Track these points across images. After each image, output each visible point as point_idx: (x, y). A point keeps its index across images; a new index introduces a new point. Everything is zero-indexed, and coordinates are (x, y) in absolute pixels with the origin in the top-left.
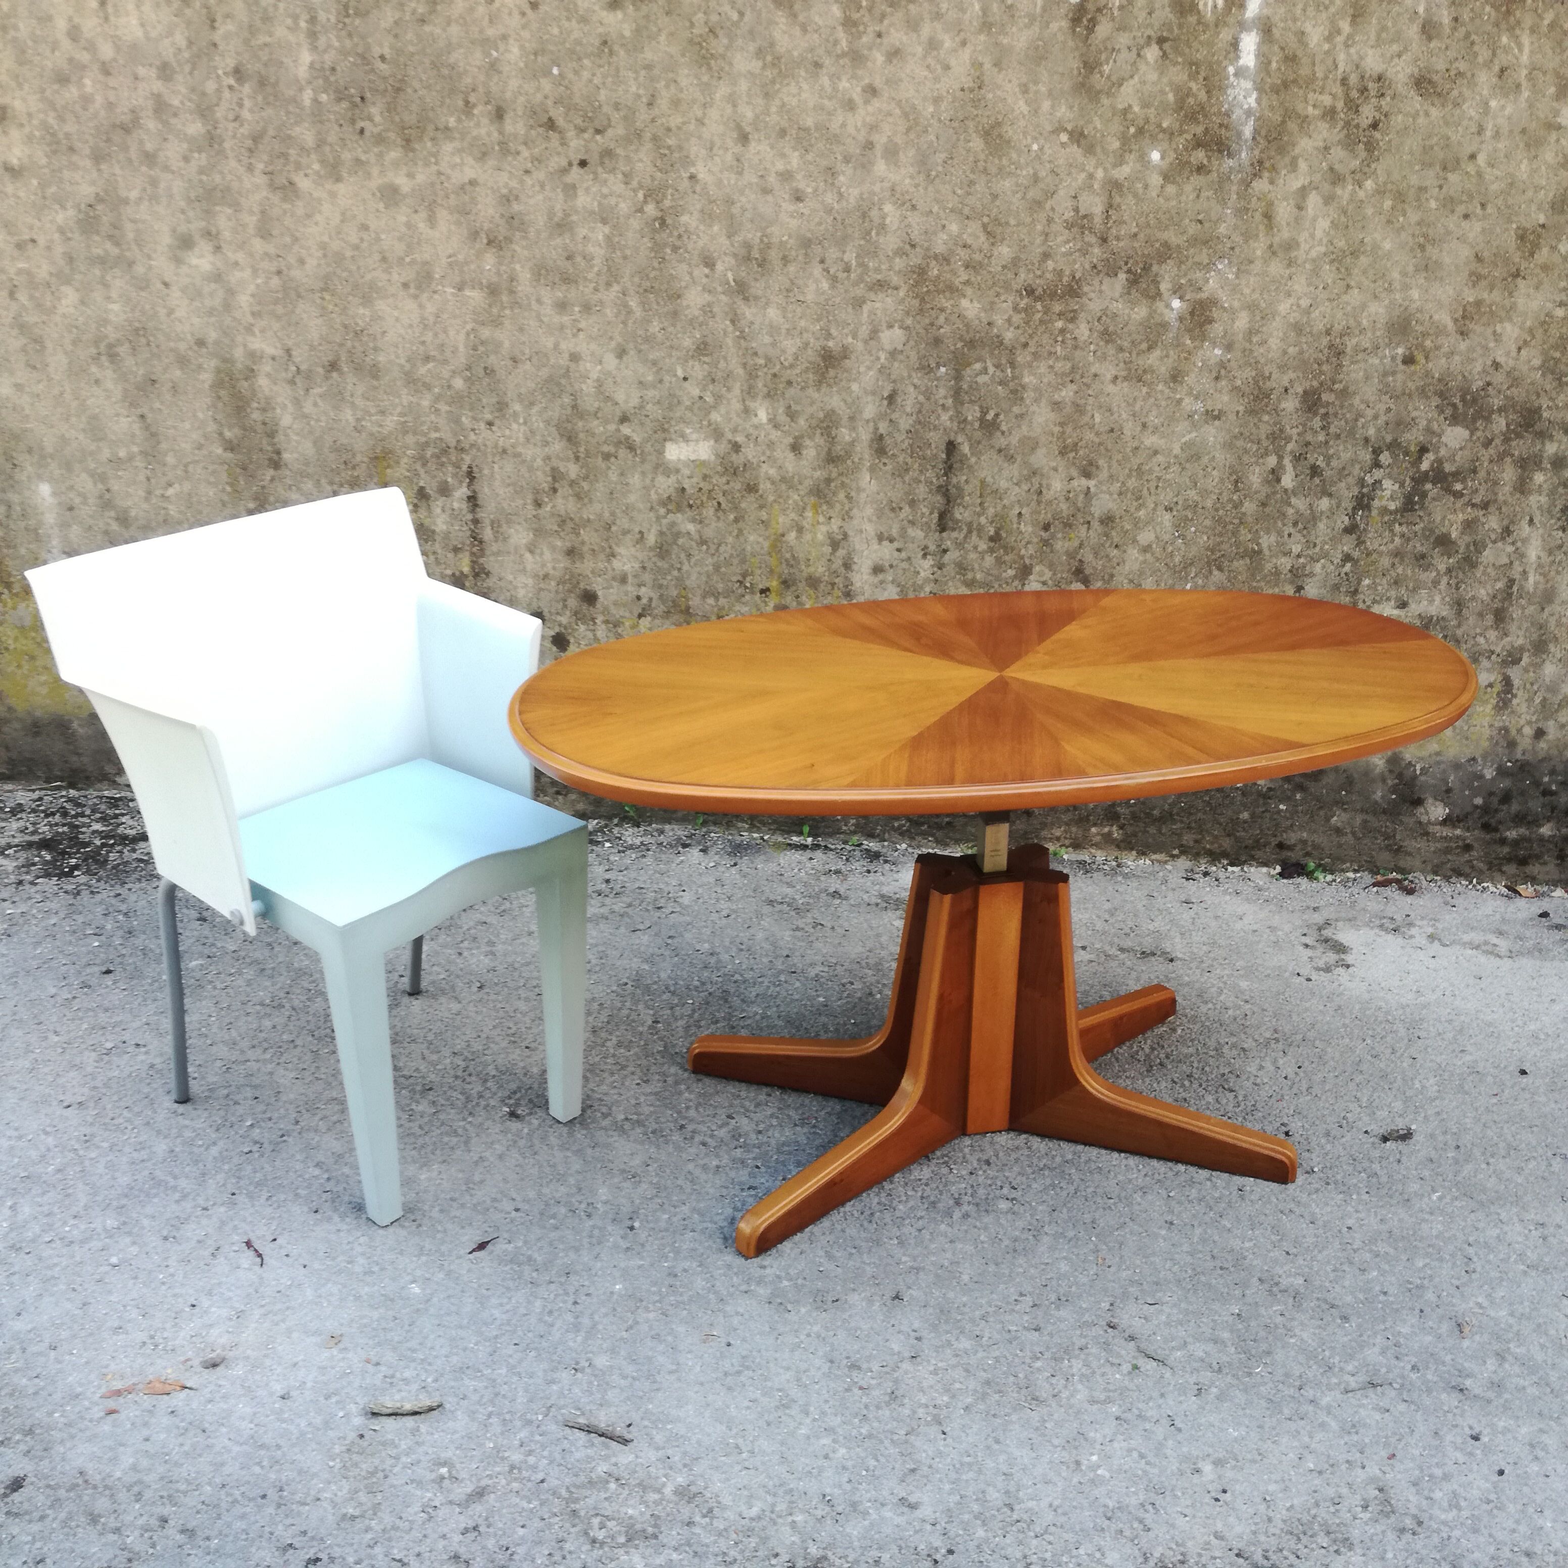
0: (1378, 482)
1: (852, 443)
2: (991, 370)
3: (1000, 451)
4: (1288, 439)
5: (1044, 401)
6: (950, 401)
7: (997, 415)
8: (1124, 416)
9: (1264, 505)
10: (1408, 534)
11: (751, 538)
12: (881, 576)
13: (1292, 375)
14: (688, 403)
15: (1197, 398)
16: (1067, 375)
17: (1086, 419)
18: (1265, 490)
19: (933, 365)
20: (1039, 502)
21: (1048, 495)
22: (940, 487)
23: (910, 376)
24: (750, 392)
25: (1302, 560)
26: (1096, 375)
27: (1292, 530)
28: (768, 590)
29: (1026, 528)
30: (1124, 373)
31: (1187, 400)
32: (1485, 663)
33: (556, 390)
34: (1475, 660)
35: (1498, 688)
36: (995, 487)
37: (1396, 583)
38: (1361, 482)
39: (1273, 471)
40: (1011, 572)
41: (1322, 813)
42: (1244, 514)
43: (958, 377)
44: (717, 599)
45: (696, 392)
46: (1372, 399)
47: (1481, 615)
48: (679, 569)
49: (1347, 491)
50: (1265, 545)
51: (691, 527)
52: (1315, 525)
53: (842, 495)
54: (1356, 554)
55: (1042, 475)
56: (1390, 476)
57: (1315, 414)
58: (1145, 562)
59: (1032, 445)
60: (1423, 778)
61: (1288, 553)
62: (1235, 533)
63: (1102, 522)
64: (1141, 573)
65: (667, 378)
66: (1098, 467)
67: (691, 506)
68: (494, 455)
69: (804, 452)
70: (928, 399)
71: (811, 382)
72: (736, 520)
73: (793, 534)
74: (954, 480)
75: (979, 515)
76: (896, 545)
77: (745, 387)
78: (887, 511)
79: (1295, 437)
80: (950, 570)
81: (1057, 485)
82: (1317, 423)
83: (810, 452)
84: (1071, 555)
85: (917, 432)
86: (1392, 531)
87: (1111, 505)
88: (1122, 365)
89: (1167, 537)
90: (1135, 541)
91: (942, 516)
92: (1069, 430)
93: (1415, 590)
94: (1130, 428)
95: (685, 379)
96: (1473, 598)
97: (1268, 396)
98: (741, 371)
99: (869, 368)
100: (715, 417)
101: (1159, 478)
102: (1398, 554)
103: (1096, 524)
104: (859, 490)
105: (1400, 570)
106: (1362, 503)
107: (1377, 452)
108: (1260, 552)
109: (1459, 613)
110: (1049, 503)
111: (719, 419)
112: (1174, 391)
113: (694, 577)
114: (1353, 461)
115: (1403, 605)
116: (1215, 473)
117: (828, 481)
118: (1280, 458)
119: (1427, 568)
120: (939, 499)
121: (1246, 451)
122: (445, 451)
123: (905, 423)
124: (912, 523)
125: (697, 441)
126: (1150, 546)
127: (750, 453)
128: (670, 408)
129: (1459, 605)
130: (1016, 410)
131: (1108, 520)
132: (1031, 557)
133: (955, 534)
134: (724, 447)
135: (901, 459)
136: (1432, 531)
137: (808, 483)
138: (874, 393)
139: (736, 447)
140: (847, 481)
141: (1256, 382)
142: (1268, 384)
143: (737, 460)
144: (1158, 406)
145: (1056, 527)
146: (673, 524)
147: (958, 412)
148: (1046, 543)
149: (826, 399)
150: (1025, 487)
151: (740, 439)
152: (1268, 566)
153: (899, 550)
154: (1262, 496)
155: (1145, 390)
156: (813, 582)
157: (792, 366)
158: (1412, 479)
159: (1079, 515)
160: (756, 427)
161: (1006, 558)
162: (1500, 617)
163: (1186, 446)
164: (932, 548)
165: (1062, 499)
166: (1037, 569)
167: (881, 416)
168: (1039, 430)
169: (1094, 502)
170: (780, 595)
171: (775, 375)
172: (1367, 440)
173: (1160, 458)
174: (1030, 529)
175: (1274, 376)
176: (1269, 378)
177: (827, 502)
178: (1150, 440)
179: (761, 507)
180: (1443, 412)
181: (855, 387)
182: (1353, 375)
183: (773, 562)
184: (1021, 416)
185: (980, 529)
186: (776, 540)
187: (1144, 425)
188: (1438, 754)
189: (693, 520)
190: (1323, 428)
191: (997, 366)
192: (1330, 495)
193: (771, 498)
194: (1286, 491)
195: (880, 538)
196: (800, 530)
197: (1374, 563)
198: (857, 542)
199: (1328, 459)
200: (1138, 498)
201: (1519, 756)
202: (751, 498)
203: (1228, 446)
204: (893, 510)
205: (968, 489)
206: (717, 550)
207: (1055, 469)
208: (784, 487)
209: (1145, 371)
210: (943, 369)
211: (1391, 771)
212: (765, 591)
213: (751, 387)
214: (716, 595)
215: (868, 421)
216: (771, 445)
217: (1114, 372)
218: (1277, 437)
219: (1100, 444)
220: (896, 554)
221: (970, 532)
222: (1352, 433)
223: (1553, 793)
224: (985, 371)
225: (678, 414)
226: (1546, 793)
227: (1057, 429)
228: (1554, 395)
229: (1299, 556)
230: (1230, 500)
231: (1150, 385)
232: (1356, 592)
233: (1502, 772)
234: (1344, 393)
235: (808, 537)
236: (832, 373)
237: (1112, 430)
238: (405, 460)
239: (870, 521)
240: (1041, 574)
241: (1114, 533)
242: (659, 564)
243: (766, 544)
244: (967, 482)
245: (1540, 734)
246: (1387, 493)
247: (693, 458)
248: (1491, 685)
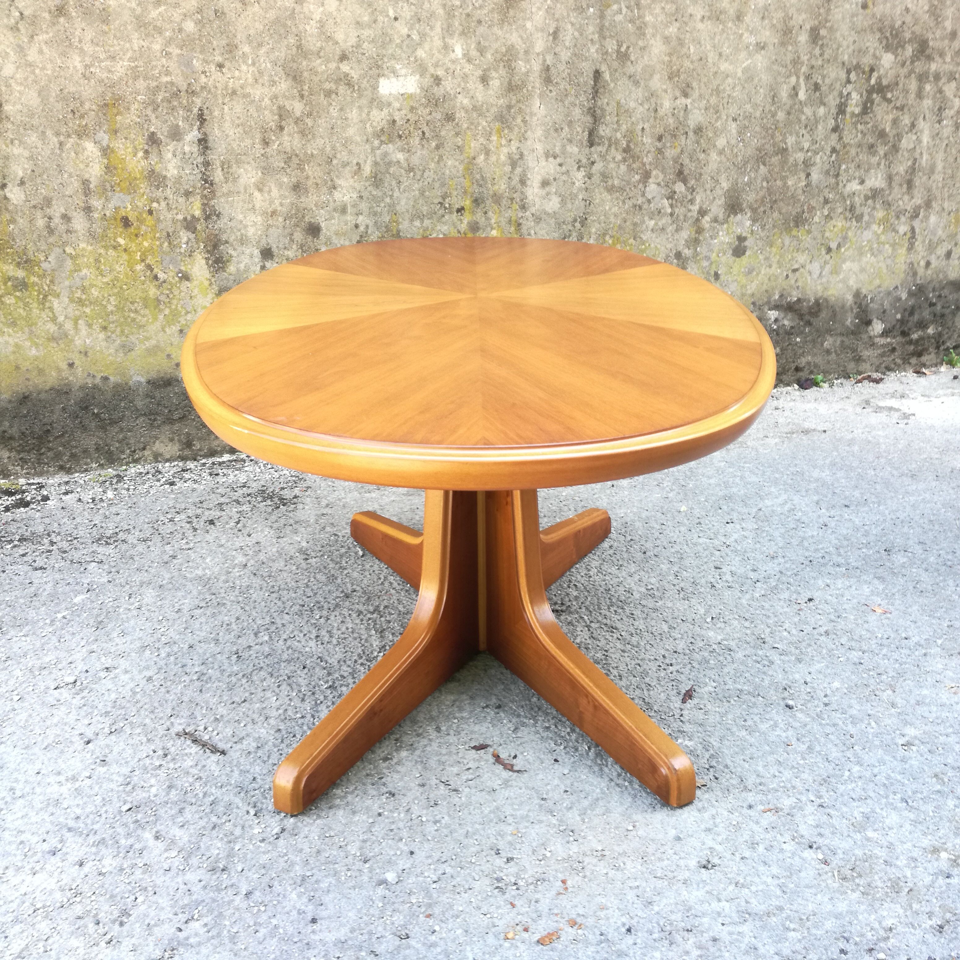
0: (849, 94)
1: (527, 74)
2: (624, 10)
3: (630, 77)
4: (802, 63)
5: (658, 36)
6: (597, 36)
7: (628, 47)
8: (708, 47)
9: (789, 113)
10: (865, 131)
11: (450, 163)
12: (547, 189)
13: (804, 16)
14: (398, 41)
15: (751, 33)
16: (673, 15)
17: (685, 50)
18: (789, 102)
19: (585, 6)
20: (655, 118)
21: (661, 112)
22: (590, 109)
23: (568, 15)
24: (448, 30)
25: (809, 154)
26: (691, 15)
27: (804, 132)
28: (463, 208)
29: (647, 140)
30: (708, 14)
31: (746, 35)
32: (903, 219)
33: (282, 31)
34: (898, 217)
35: (909, 235)
36: (627, 107)
37: (859, 166)
38: (841, 95)
39: (794, 88)
40: (637, 177)
41: (819, 340)
42: (778, 121)
43: (602, 16)
44: (422, 221)
45: (405, 31)
46: (846, 33)
47: (901, 185)
48: (391, 196)
49: (833, 101)
50: (789, 144)
51: (400, 156)
52: (816, 127)
53: (519, 120)
54: (838, 147)
55: (657, 96)
56: (855, 89)
57: (817, 45)
58: (720, 162)
59: (650, 72)
60: (871, 305)
61: (802, 149)
62: (773, 136)
63: (695, 132)
64: (719, 172)
65: (380, 18)
66: (692, 88)
67: (400, 137)
68: (224, 96)
69: (491, 83)
70: (581, 35)
71: (496, 21)
72: (438, 147)
73: (482, 157)
74: (599, 103)
75: (616, 131)
76: (559, 160)
77: (445, 26)
78: (552, 131)
79: (806, 62)
80: (596, 179)
81: (667, 104)
82: (817, 51)
83: (495, 83)
84: (676, 160)
85: (573, 63)
86: (856, 129)
87: (701, 119)
88: (707, 7)
89: (733, 142)
90: (715, 146)
91: (591, 134)
92: (674, 59)
93: (867, 171)
94: (712, 57)
95: (396, 19)
96: (897, 174)
97: (791, 32)
98: (441, 11)
99: (539, 9)
100: (421, 53)
101: (729, 96)
102: (859, 146)
103: (691, 134)
104: (532, 114)
105: (861, 157)
106: (841, 109)
107: (849, 72)
108: (785, 150)
109: (890, 183)
110: (662, 119)
111: (424, 55)
112: (738, 27)
113: (403, 202)
114: (837, 79)
115: (862, 182)
116: (762, 91)
117: (509, 107)
118: (798, 78)
119: (874, 154)
120: (589, 119)
121: (779, 74)
122: (176, 94)
123: (565, 55)
124: (570, 141)
125: (406, 76)
126: (724, 149)
127: (448, 85)
128: (384, 46)
129: (890, 178)
130: (641, 43)
131: (699, 130)
132: (650, 164)
133: (599, 149)
134: (427, 81)
135: (562, 87)
136: (876, 127)
137: (494, 110)
138: (542, 30)
139: (437, 80)
140: (523, 107)
141: (785, 22)
142: (792, 23)
143: (438, 91)
144: (728, 39)
145: (667, 138)
146: (386, 154)
147: (602, 45)
148: (660, 151)
149: (507, 36)
150: (646, 107)
151: (440, 72)
152: (791, 160)
153: (560, 165)
154: (787, 107)
155: (721, 27)
156: (497, 198)
157: (481, 7)
158: (867, 91)
159: (681, 128)
160: (453, 62)
161: (634, 166)
162: (910, 184)
163: (746, 70)
164: (584, 161)
165: (670, 114)
166: (654, 173)
167: (548, 50)
168: (655, 60)
169: (690, 117)
170: (473, 213)
171: (468, 15)
172: (843, 63)
173: (730, 80)
174: (650, 141)
175: (794, 17)
176: (792, 18)
177: (508, 127)
178: (724, 66)
179: (457, 134)
180: (881, 42)
181: (529, 25)
182: (836, 16)
183: (467, 183)
184: (643, 49)
185: (617, 142)
186: (470, 163)
187: (720, 55)
188: (879, 287)
189: (402, 150)
190: (821, 55)
191: (627, 7)
192: (825, 105)
193: (465, 126)
194: (801, 102)
195: (547, 155)
196: (487, 153)
197: (847, 153)
198: (530, 161)
199: (824, 77)
200: (717, 112)
201: (918, 282)
202: (449, 126)
203: (769, 69)
204: (556, 130)
205: (609, 109)
206: (422, 176)
207: (666, 91)
208: (475, 115)
209: (721, 12)
210: (591, 10)
211: (856, 303)
212: (460, 210)
213: (449, 26)
214: (421, 217)
215: (538, 54)
216: (465, 77)
217: (702, 13)
218: (796, 62)
219: (694, 70)
220: (558, 168)
221: (610, 146)
222: (836, 59)
223: (934, 305)
224: (620, 11)
225: (390, 52)
226: (932, 305)
227: (667, 59)
228: (934, 30)
229: (808, 151)
230: (770, 111)
231: (723, 23)
232: (837, 175)
233: (911, 294)
234: (831, 30)
235: (493, 158)
236: (511, 12)
237: (701, 59)
238: (136, 106)
239: (540, 141)
240: (657, 177)
241: (702, 141)
242: (374, 193)
243: (461, 168)
244: (608, 104)
245: (928, 264)
246: (854, 102)
247: (402, 92)
248: (905, 234)
